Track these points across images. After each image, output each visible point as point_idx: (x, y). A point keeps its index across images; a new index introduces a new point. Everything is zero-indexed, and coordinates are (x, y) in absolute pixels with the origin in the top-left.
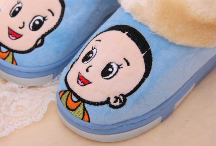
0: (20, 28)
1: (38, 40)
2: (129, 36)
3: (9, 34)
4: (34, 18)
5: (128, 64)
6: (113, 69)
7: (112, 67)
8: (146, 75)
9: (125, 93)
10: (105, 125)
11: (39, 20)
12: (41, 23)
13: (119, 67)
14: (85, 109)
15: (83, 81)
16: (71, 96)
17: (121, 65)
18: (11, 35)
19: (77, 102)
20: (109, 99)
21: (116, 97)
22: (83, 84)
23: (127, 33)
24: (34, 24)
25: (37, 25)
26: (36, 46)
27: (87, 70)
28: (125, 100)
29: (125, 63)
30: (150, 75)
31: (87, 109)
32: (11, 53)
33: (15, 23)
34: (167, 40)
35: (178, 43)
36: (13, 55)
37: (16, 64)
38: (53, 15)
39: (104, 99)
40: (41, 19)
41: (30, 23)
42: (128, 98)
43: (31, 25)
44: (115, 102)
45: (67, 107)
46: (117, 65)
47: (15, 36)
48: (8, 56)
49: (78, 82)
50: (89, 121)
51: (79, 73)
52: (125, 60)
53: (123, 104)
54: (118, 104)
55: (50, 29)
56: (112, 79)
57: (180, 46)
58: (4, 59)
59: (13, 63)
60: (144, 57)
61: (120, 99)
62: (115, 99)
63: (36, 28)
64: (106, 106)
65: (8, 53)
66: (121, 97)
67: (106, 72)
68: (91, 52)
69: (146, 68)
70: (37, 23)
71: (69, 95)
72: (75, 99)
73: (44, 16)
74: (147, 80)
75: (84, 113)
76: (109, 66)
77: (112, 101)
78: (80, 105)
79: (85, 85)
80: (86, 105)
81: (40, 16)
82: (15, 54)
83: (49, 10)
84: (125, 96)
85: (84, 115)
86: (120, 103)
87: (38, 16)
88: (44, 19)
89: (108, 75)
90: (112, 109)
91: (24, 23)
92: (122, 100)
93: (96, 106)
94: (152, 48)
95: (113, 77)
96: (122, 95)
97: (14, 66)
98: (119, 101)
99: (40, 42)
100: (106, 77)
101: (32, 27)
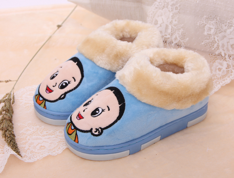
0: (53, 86)
1: (62, 95)
2: (114, 93)
3: (46, 90)
4: (63, 81)
5: (109, 110)
6: (99, 112)
7: (98, 110)
8: (119, 118)
9: (103, 127)
10: (87, 146)
11: (66, 83)
12: (67, 85)
13: (103, 111)
14: (76, 134)
15: (80, 117)
16: (71, 126)
17: (104, 110)
18: (47, 90)
19: (73, 129)
20: (92, 129)
21: (96, 129)
22: (79, 119)
23: (113, 91)
24: (62, 84)
25: (64, 86)
26: (60, 98)
27: (84, 111)
28: (102, 132)
29: (107, 109)
30: (121, 119)
31: (78, 134)
32: (45, 101)
33: (51, 83)
34: (136, 98)
35: (143, 101)
36: (45, 102)
37: (46, 109)
38: (75, 81)
39: (89, 129)
40: (67, 82)
41: (60, 84)
42: (104, 131)
43: (60, 85)
44: (95, 132)
45: (68, 133)
46: (102, 109)
47: (49, 91)
48: (42, 102)
49: (77, 117)
50: (78, 143)
51: (79, 112)
52: (108, 107)
53: (100, 134)
54: (97, 133)
55: (71, 89)
56: (97, 117)
57: (144, 103)
58: (40, 105)
59: (44, 108)
60: (120, 107)
61: (99, 130)
62: (96, 130)
63: (62, 87)
64: (89, 134)
65: (43, 101)
66: (100, 129)
67: (94, 113)
68: (90, 101)
69: (119, 114)
70: (64, 84)
71: (70, 125)
72: (73, 128)
73: (69, 81)
74: (119, 122)
75: (76, 137)
76: (97, 109)
77: (94, 131)
78: (74, 131)
79: (80, 119)
80: (78, 132)
81: (67, 80)
82: (46, 102)
83: (73, 78)
84: (102, 129)
85: (75, 138)
86: (98, 133)
87: (65, 80)
88: (69, 83)
89: (95, 115)
90: (92, 136)
91: (56, 84)
92: (100, 131)
93: (83, 133)
94: (126, 102)
95: (97, 116)
96: (100, 128)
97: (44, 109)
98: (98, 132)
99: (63, 96)
100: (93, 116)
101: (61, 87)
